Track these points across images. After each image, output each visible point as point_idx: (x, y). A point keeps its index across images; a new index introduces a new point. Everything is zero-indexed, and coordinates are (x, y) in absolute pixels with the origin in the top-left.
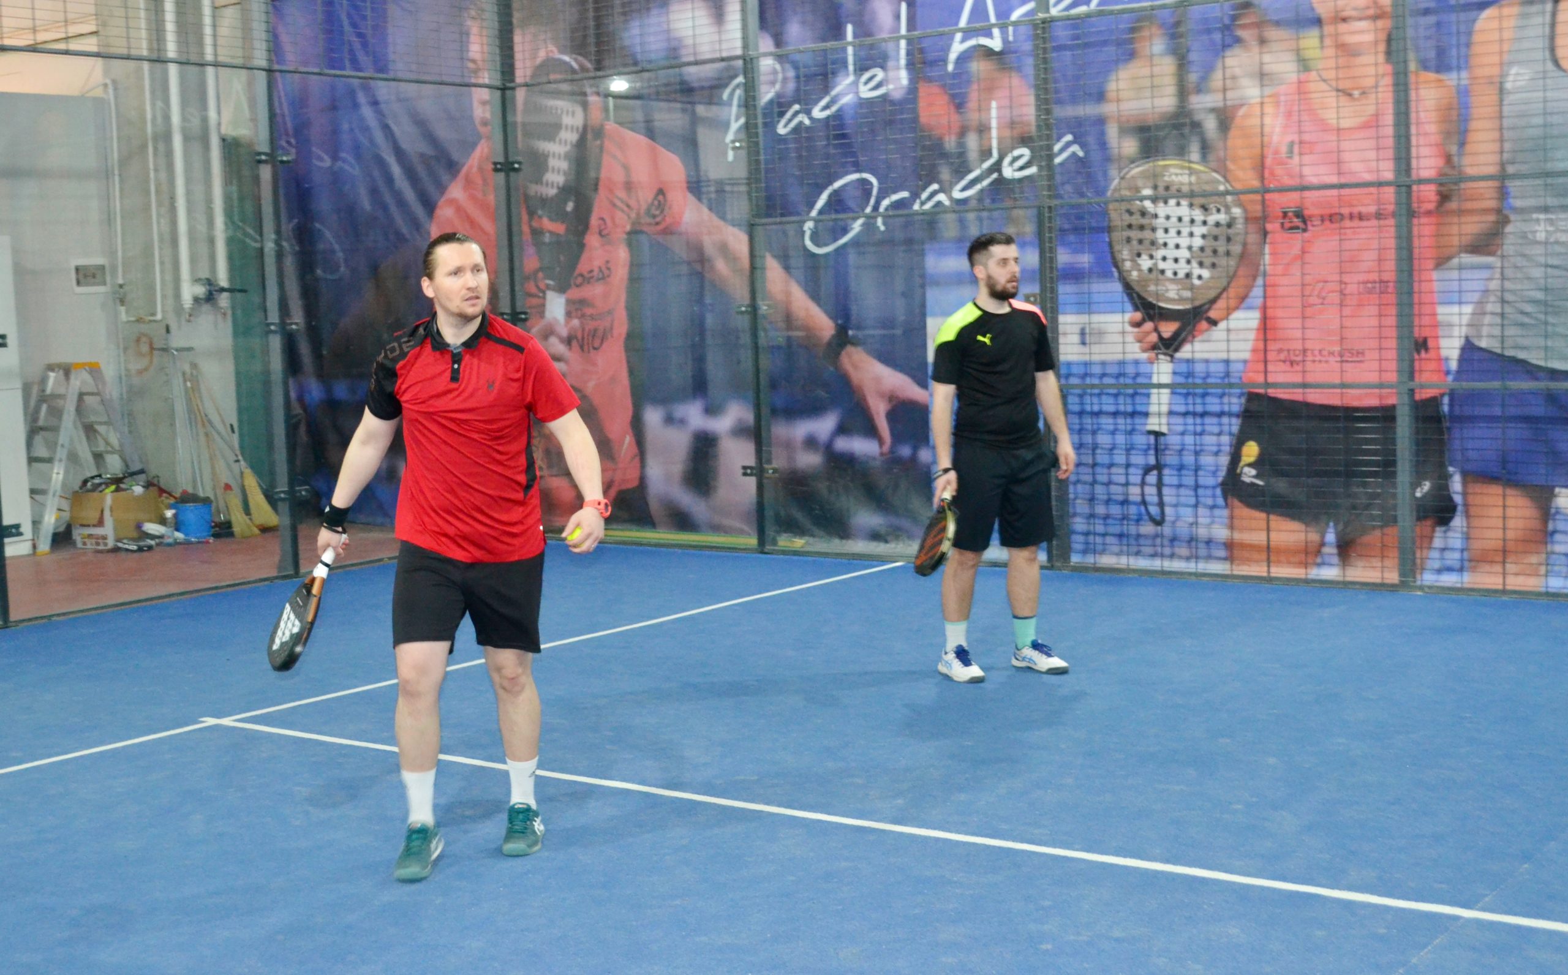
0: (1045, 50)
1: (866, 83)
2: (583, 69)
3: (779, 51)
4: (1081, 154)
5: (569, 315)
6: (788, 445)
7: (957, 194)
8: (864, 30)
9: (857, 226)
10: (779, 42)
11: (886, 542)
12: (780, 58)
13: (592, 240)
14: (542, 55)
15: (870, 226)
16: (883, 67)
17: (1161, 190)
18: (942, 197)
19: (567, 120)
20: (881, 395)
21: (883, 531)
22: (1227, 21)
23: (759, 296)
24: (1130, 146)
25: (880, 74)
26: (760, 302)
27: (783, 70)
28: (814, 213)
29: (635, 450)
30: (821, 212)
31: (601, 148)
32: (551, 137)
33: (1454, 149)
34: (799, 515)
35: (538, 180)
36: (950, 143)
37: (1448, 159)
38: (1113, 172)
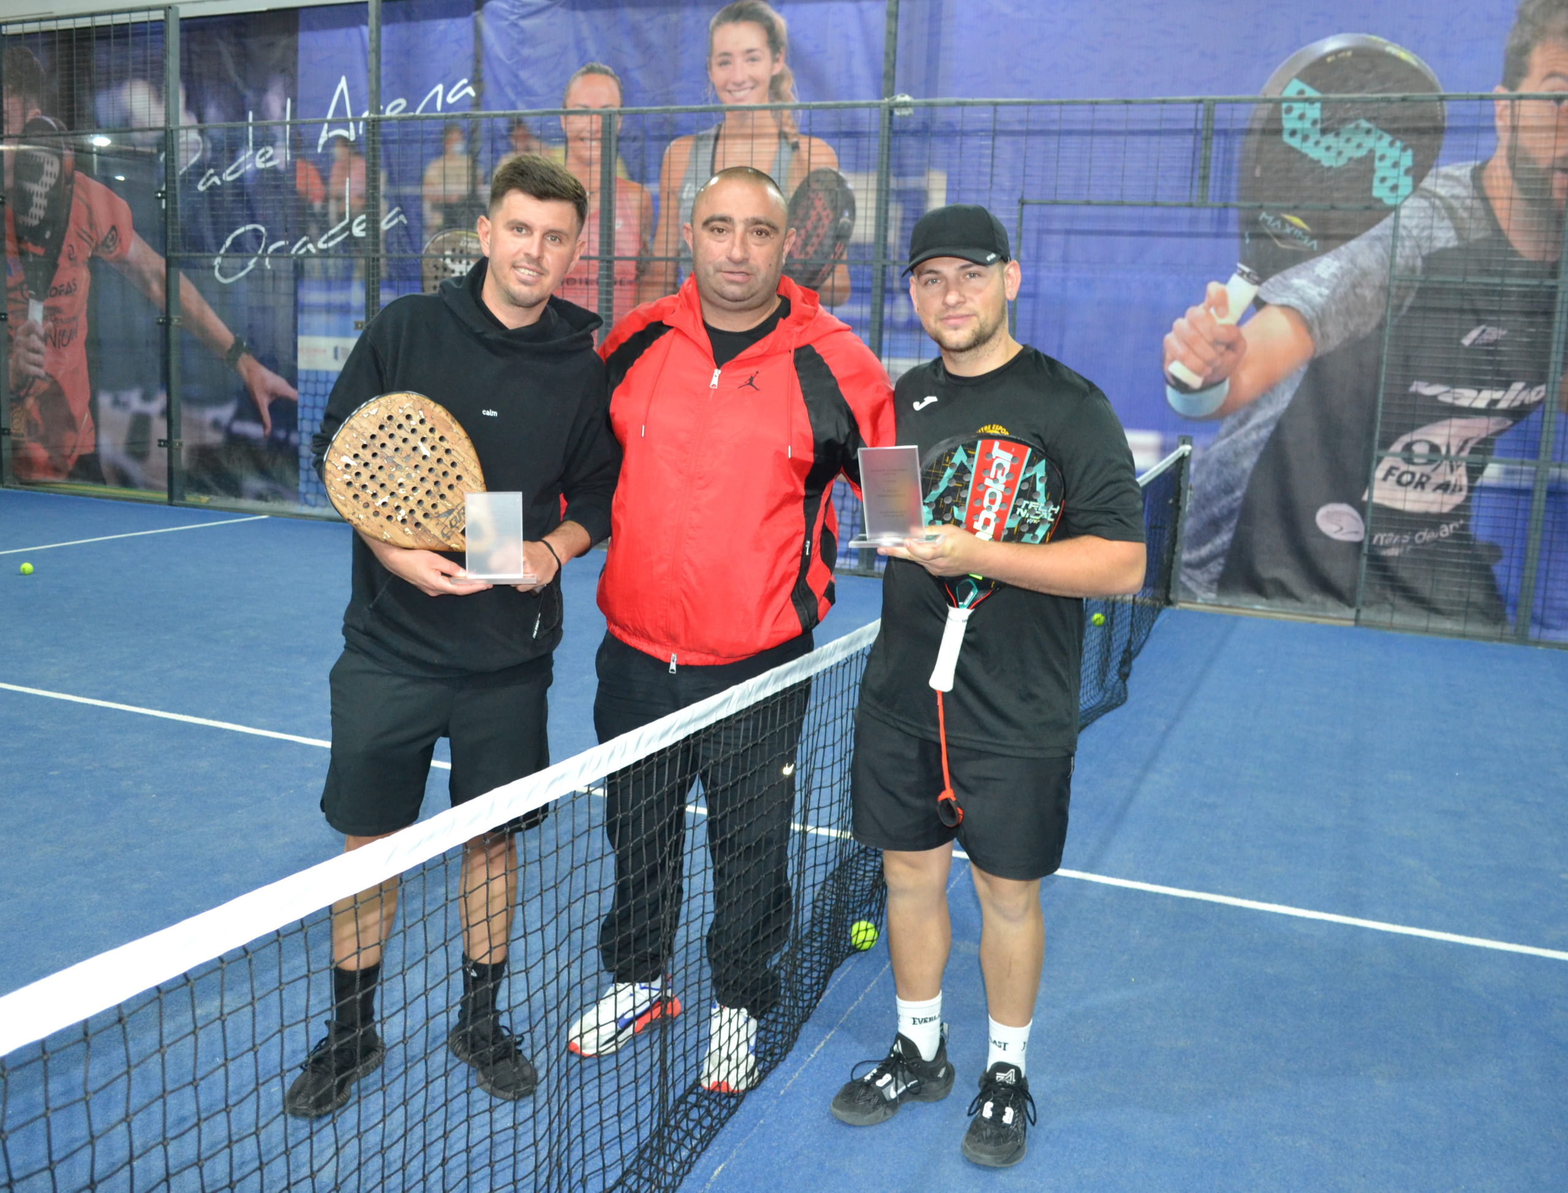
0: (374, 141)
1: (261, 156)
2: (60, 129)
3: (201, 126)
4: (405, 222)
5: (45, 318)
6: (199, 426)
7: (321, 245)
8: (260, 115)
9: (252, 263)
10: (200, 118)
11: (266, 501)
12: (201, 132)
13: (63, 261)
14: (30, 116)
15: (260, 266)
16: (273, 145)
17: (457, 252)
18: (310, 246)
19: (47, 168)
20: (266, 392)
21: (264, 493)
22: (504, 133)
23: (173, 309)
24: (435, 219)
25: (271, 151)
26: (173, 316)
27: (203, 142)
28: (222, 251)
29: (92, 425)
30: (227, 251)
31: (71, 191)
32: (36, 181)
33: (648, 238)
34: (207, 479)
35: (25, 212)
36: (317, 205)
37: (644, 245)
38: (426, 237)
